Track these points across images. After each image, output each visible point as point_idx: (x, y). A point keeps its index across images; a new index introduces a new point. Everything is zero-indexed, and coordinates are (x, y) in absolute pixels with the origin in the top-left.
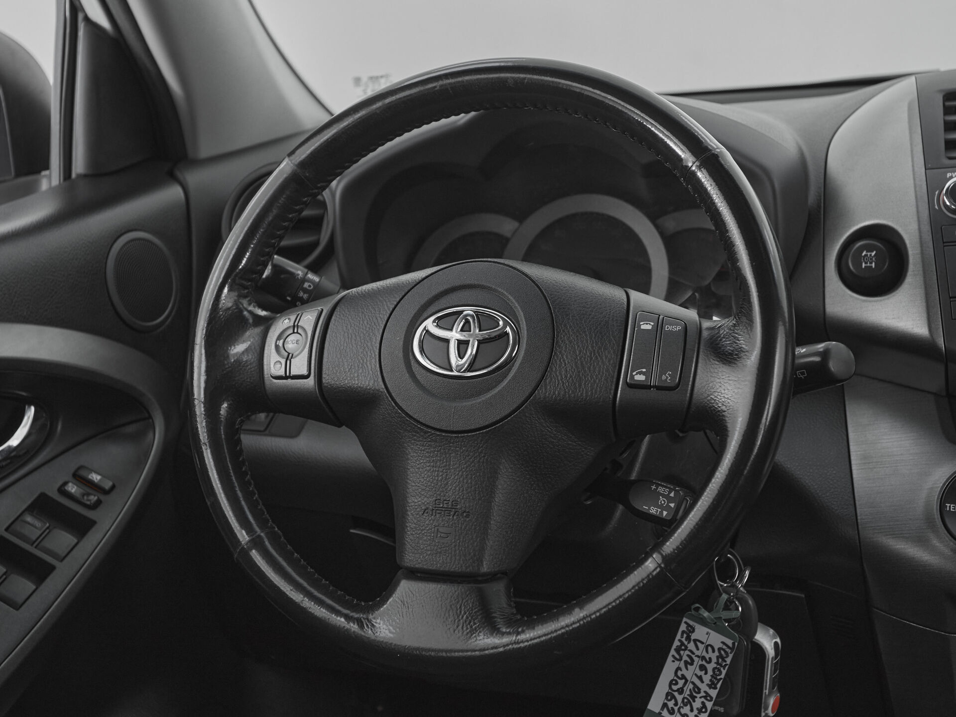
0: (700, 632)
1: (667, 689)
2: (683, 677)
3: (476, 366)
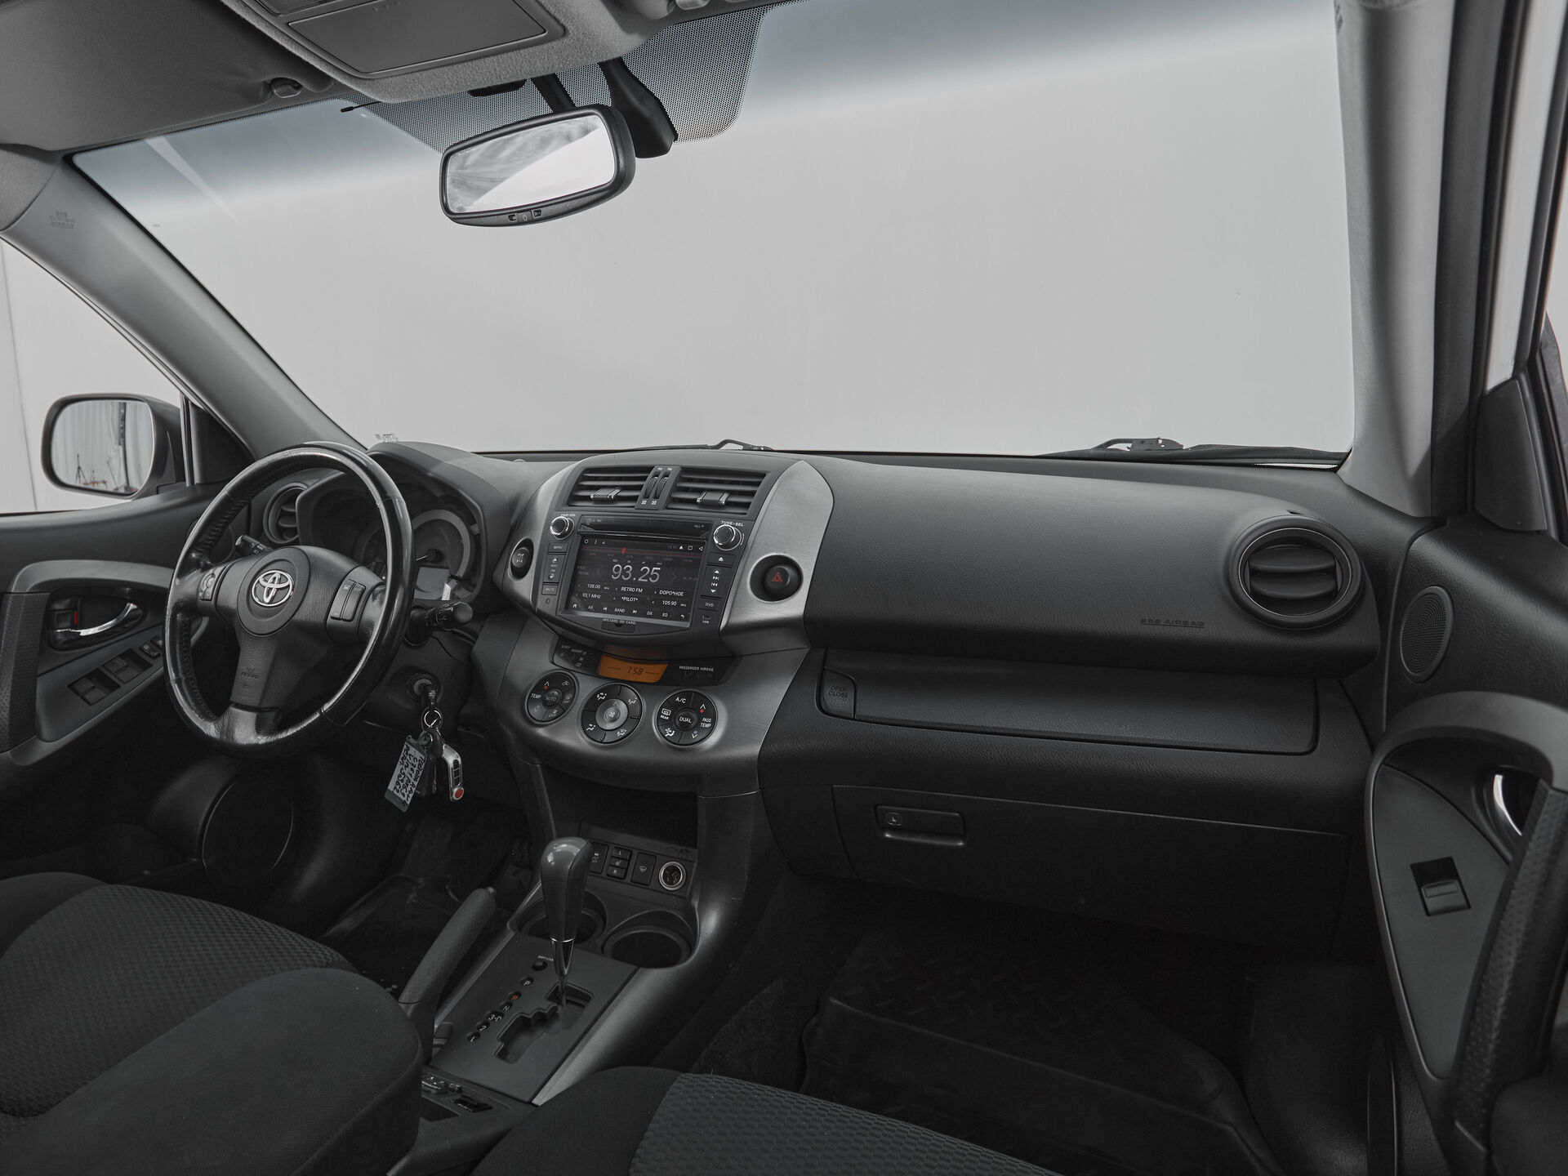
0: (412, 751)
1: (396, 780)
2: (404, 774)
3: (274, 601)
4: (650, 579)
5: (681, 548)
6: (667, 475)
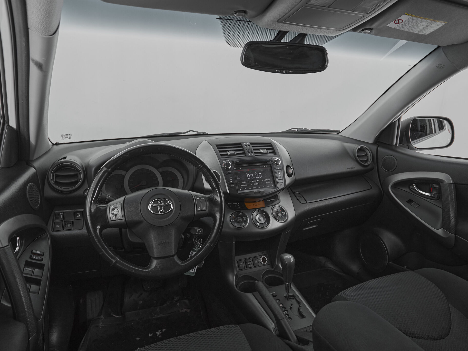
4: (259, 177)
6: (249, 145)
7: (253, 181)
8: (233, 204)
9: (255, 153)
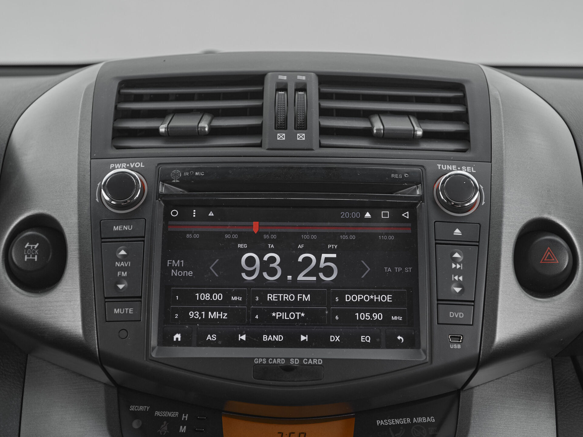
4: (321, 275)
5: (368, 215)
6: (302, 88)
7: (272, 297)
8: (157, 413)
9: (325, 131)
